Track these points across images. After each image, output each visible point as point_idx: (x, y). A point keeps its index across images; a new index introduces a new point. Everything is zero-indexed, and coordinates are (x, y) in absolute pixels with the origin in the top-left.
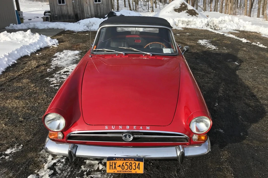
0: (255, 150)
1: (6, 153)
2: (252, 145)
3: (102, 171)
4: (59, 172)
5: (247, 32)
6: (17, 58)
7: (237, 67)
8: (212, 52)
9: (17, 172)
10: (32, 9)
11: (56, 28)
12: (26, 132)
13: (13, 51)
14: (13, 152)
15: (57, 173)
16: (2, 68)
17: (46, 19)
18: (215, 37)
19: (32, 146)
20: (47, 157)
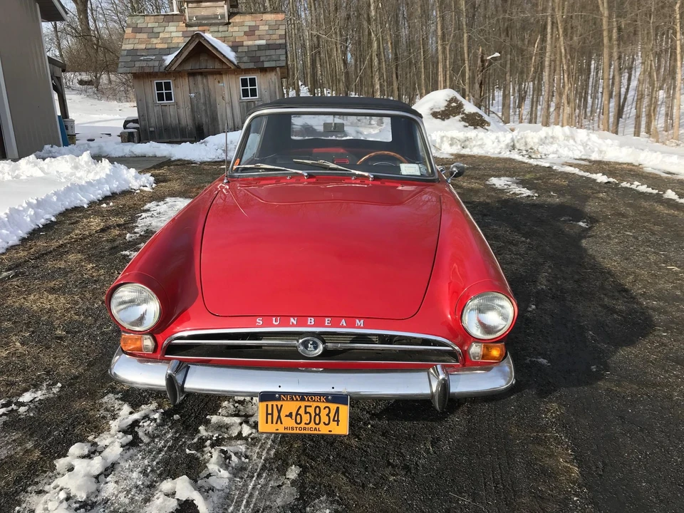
0: (627, 401)
1: (21, 400)
2: (619, 392)
3: (250, 440)
4: (146, 440)
5: (607, 163)
6: (58, 212)
7: (583, 231)
8: (522, 203)
9: (44, 440)
10: (96, 117)
11: (151, 155)
12: (71, 359)
13: (47, 196)
14: (37, 399)
15: (142, 441)
16: (20, 231)
17: (128, 138)
18: (530, 172)
19: (82, 388)
20: (119, 409)
